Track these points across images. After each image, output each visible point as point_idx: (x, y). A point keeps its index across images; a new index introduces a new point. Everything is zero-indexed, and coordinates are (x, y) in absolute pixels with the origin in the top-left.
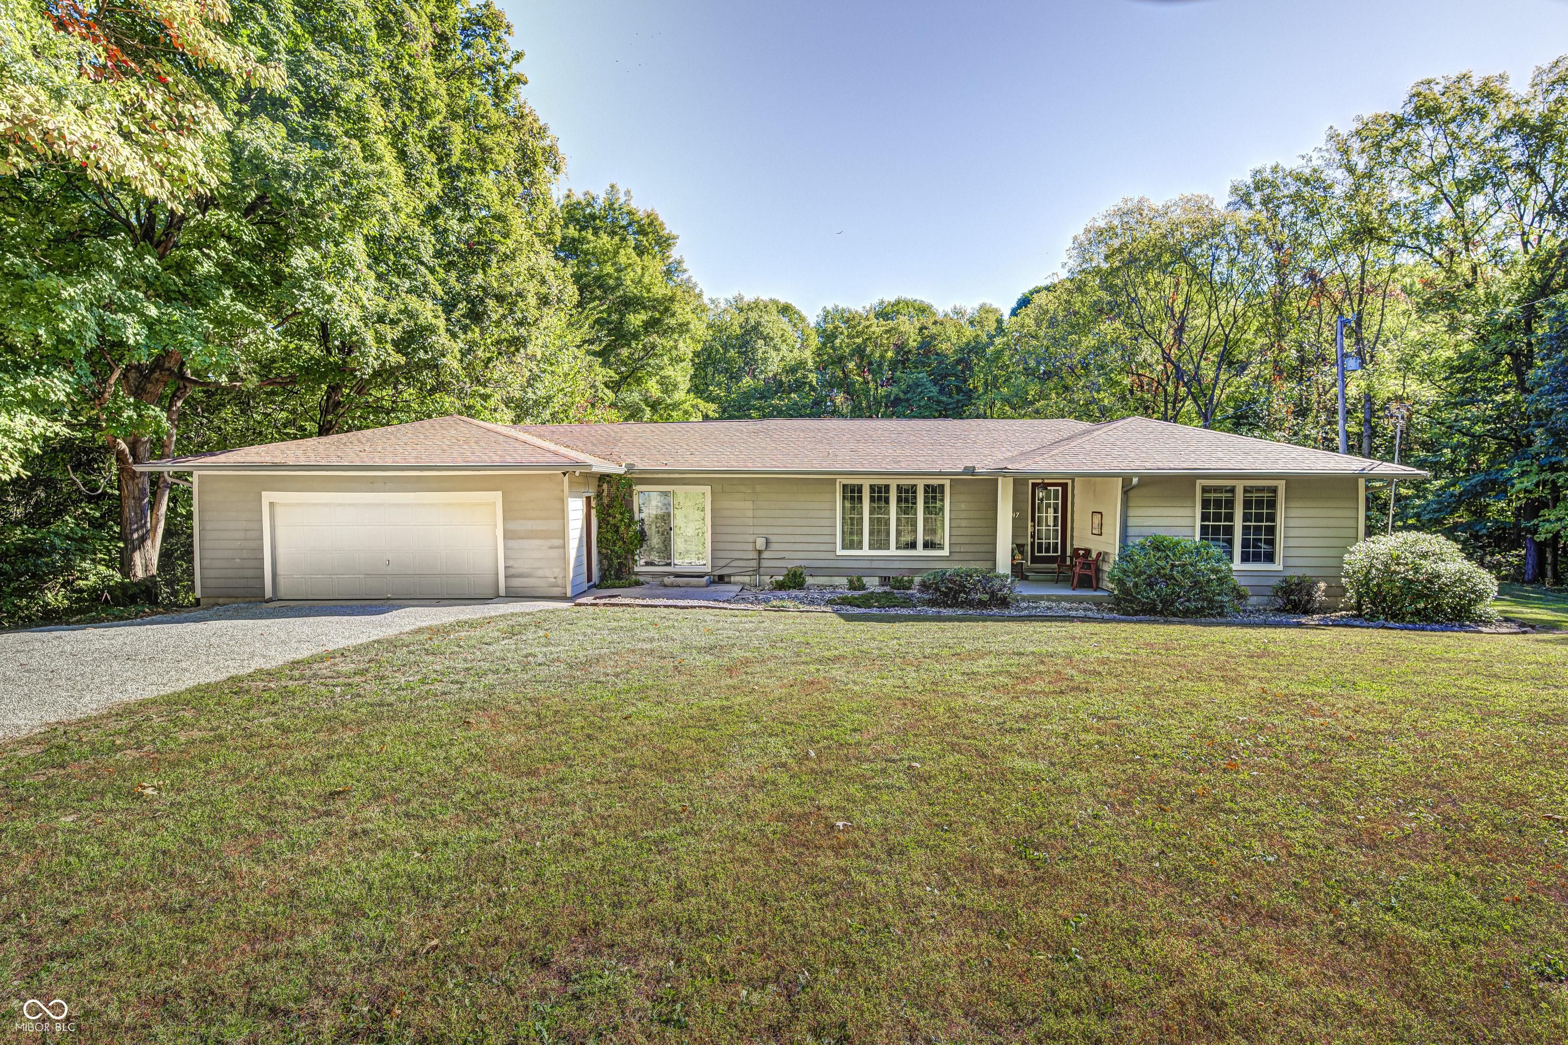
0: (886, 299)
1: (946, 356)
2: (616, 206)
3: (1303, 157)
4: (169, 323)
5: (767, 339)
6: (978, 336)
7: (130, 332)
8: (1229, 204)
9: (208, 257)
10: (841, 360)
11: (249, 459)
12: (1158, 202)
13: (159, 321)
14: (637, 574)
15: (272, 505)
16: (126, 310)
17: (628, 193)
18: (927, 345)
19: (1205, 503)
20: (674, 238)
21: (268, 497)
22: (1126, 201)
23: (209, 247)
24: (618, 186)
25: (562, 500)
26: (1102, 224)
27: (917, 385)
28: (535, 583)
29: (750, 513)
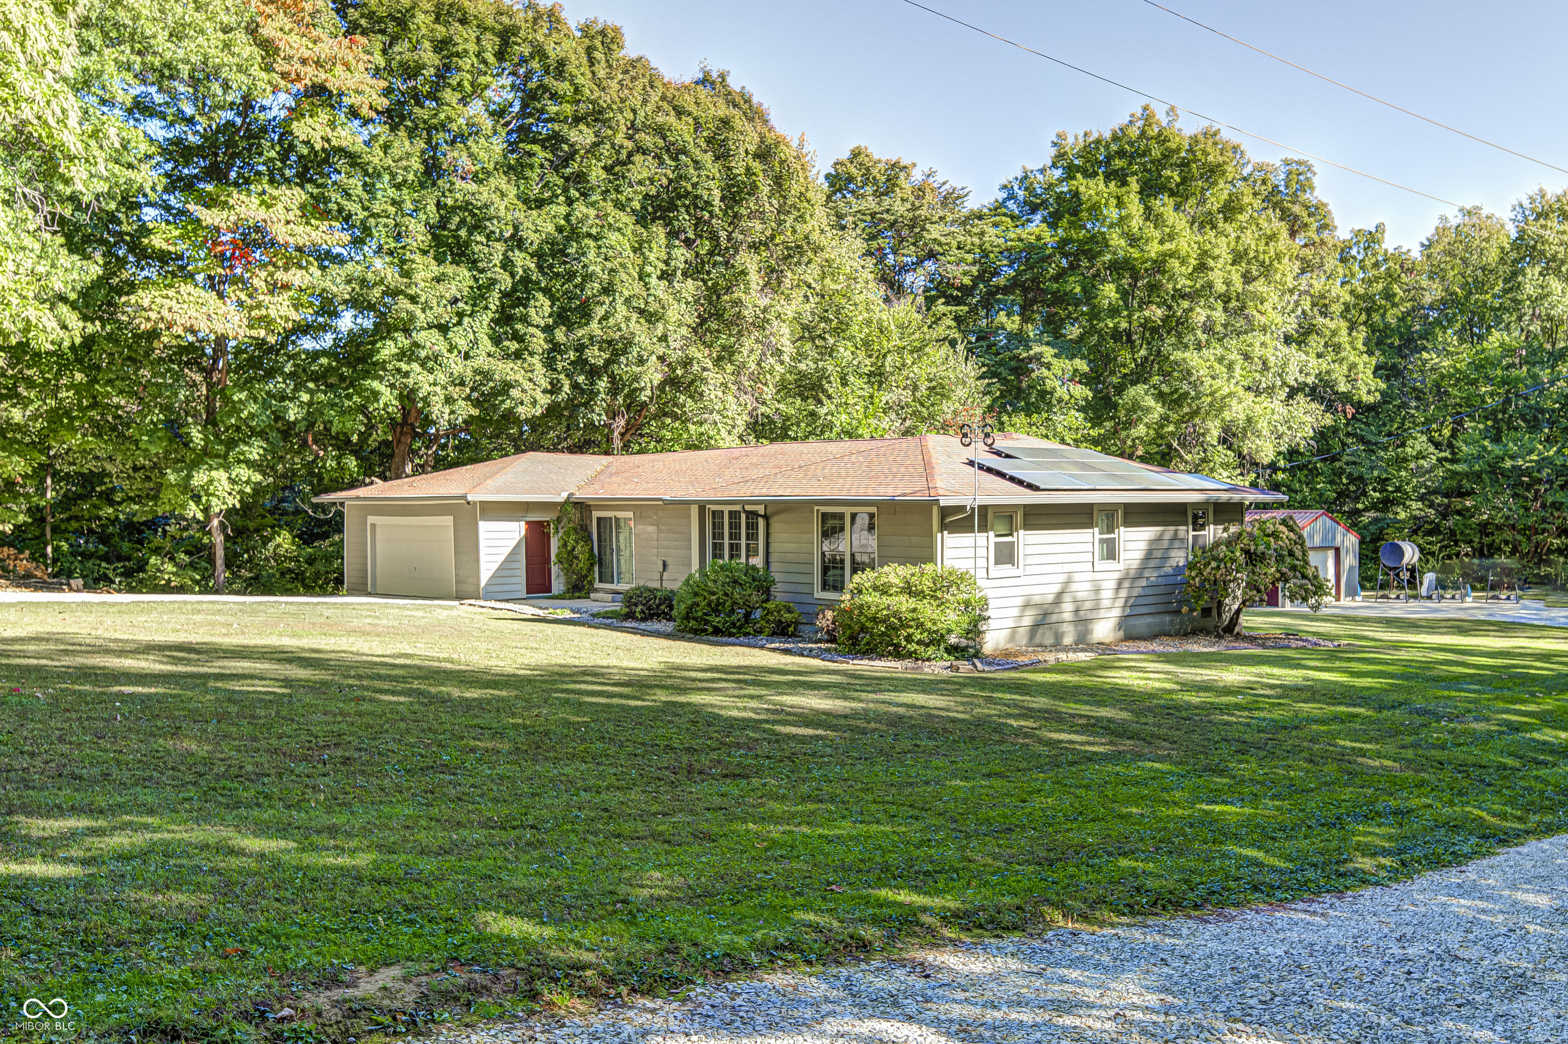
14: (596, 589)
15: (373, 525)
21: (371, 519)
28: (468, 588)
29: (655, 536)
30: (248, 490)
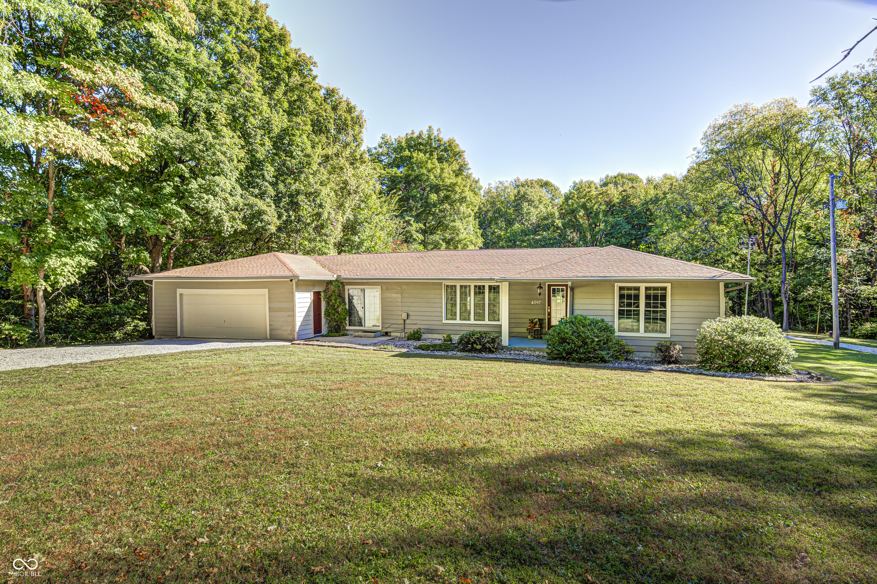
0: (610, 175)
1: (636, 207)
2: (432, 137)
3: (858, 66)
4: (139, 216)
5: (530, 202)
6: (657, 194)
7: (121, 221)
8: (811, 102)
9: (169, 185)
10: (573, 212)
11: (176, 275)
12: (758, 105)
13: (135, 216)
14: (347, 330)
15: (181, 295)
16: (120, 212)
17: (439, 130)
18: (625, 200)
19: (621, 297)
20: (463, 152)
21: (179, 291)
22: (736, 106)
23: (170, 181)
24: (432, 127)
25: (293, 293)
26: (721, 122)
27: (617, 225)
28: (285, 332)
29: (400, 300)
30: (84, 272)
